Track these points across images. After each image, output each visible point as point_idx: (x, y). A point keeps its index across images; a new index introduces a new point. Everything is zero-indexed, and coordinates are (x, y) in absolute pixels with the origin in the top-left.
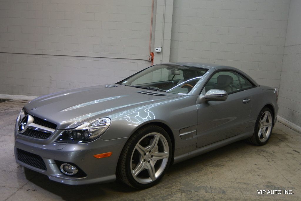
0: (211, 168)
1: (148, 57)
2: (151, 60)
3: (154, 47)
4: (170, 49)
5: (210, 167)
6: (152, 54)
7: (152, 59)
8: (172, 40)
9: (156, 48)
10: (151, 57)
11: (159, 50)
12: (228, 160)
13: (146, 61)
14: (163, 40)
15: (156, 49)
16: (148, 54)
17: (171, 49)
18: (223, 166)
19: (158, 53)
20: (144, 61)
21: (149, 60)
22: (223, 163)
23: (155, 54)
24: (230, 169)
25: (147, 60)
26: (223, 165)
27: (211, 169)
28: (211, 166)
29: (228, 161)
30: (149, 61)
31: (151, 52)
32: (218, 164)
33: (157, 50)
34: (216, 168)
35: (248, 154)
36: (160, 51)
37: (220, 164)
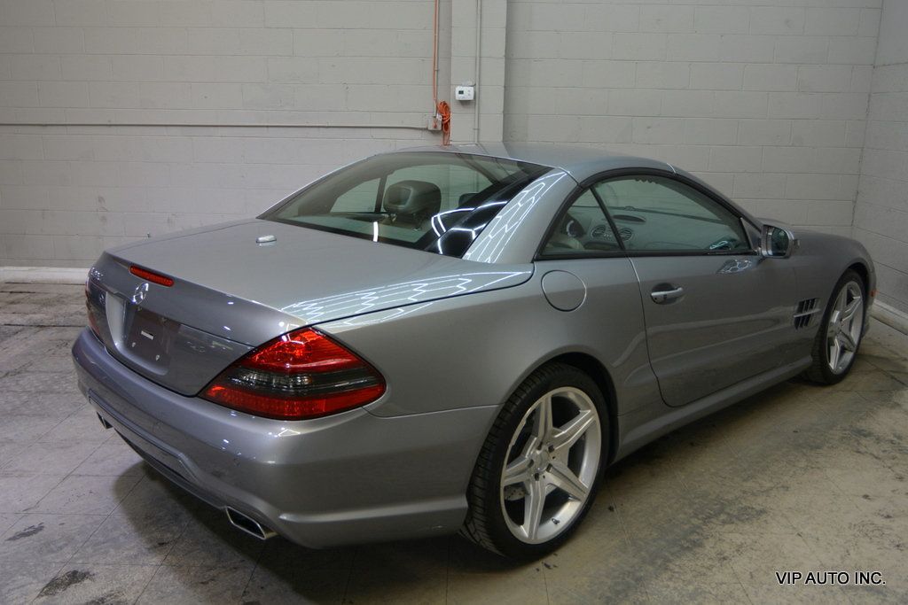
0: (727, 526)
1: (430, 119)
2: (439, 127)
3: (449, 86)
4: (505, 87)
5: (724, 522)
6: (444, 109)
7: (446, 126)
8: (509, 58)
9: (459, 89)
10: (439, 117)
11: (469, 93)
12: (769, 485)
13: (425, 133)
14: (479, 60)
15: (457, 93)
16: (431, 107)
17: (507, 88)
18: (764, 517)
19: (464, 103)
20: (419, 133)
21: (435, 127)
22: (760, 500)
23: (454, 108)
24: (794, 528)
25: (426, 129)
26: (762, 512)
27: (731, 532)
28: (723, 517)
29: (771, 489)
30: (434, 132)
31: (441, 100)
32: (746, 508)
33: (461, 92)
34: (747, 527)
35: (821, 451)
36: (471, 98)
37: (753, 508)
